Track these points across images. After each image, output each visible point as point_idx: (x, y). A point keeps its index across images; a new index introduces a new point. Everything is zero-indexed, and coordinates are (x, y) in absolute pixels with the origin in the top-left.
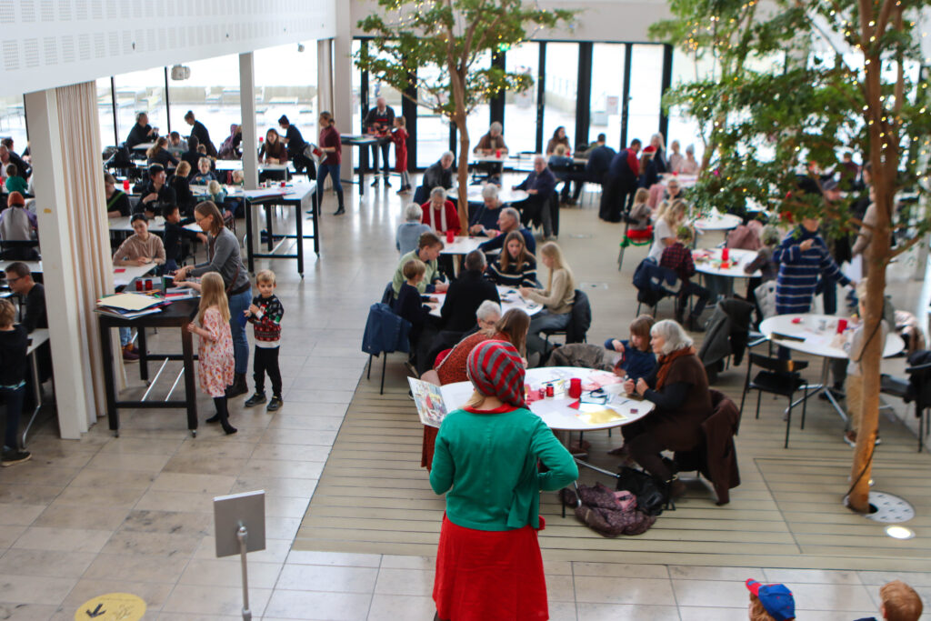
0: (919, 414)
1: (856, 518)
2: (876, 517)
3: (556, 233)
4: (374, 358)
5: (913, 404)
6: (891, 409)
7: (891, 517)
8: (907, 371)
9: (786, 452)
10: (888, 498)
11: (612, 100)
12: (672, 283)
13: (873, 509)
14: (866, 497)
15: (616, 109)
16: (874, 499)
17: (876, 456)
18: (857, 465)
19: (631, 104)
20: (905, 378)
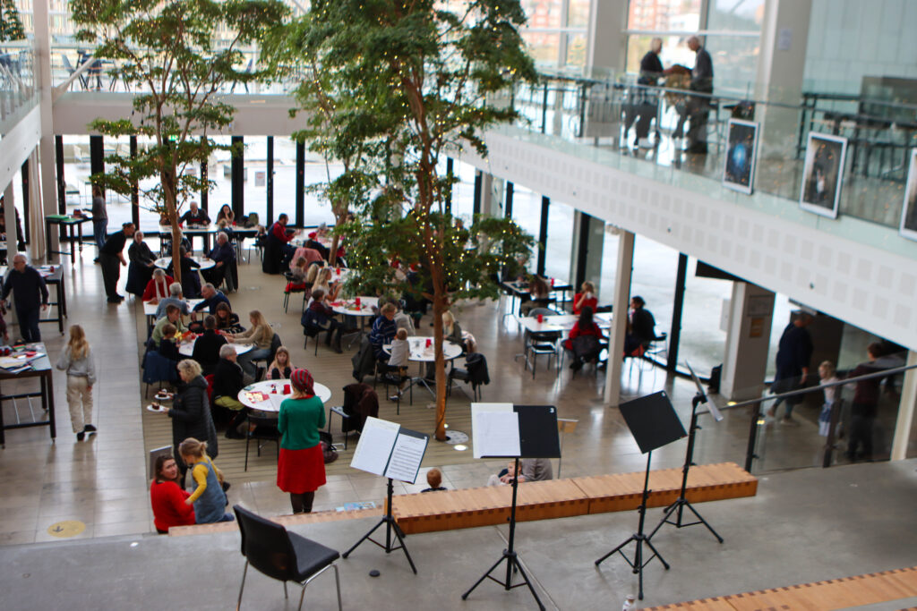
0: (474, 389)
1: (440, 444)
2: (449, 442)
3: (236, 287)
4: (150, 386)
5: (470, 383)
6: (460, 388)
7: (457, 441)
8: (466, 365)
9: (398, 417)
10: (456, 433)
11: (259, 175)
12: (325, 323)
13: (448, 439)
14: (444, 433)
15: (264, 181)
16: (448, 434)
17: (446, 413)
18: (437, 417)
19: (275, 178)
20: (464, 369)
